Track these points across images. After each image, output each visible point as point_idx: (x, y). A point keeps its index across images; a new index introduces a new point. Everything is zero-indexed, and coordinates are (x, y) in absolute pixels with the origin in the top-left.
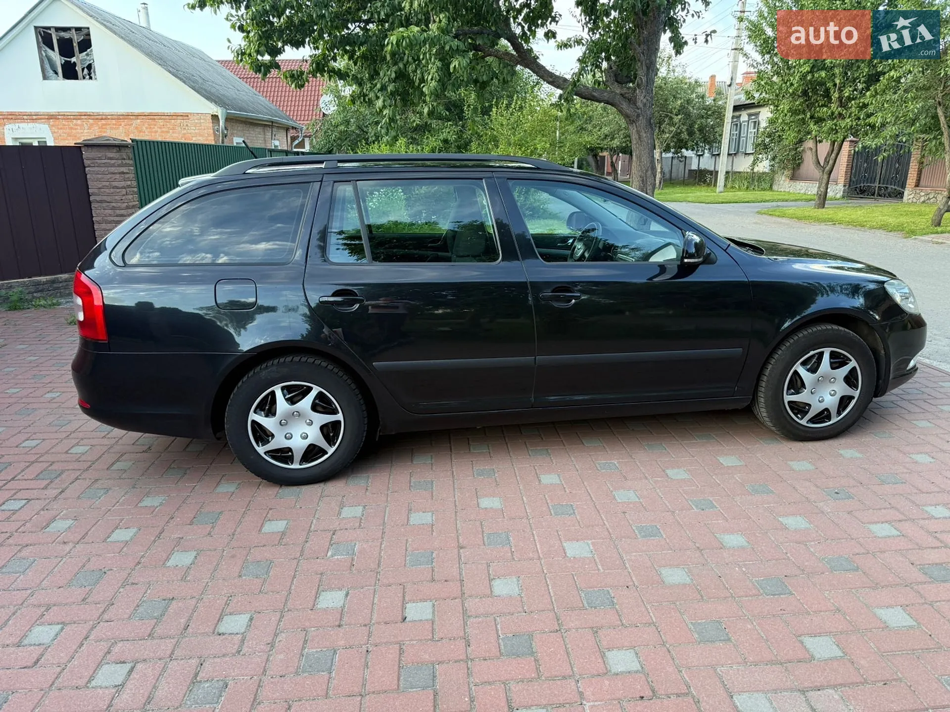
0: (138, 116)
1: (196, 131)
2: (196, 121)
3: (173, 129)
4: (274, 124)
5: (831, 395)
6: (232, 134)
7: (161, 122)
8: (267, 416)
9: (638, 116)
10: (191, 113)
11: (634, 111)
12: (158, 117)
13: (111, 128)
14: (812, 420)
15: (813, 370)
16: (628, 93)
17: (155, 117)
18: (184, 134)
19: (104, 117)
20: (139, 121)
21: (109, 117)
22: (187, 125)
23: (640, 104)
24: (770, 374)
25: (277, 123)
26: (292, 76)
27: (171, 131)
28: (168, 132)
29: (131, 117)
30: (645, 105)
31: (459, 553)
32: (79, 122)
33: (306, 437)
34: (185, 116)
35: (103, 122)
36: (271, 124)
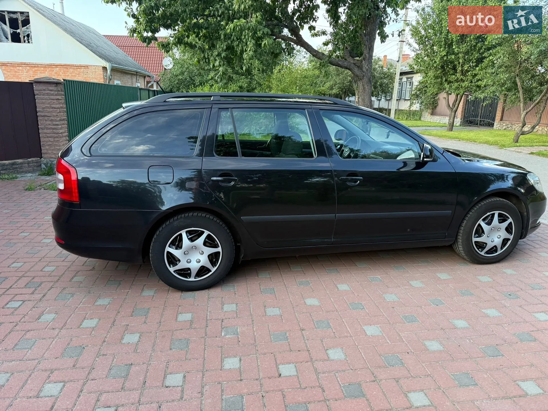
0: (57, 66)
1: (93, 76)
2: (93, 70)
3: (79, 74)
4: (137, 74)
5: (498, 238)
6: (114, 78)
7: (71, 70)
8: (176, 249)
9: (363, 76)
10: (90, 66)
11: (362, 73)
12: (70, 67)
13: (41, 73)
14: (487, 253)
15: (489, 224)
16: (358, 63)
17: (68, 67)
18: (86, 77)
19: (36, 66)
20: (58, 69)
21: (39, 66)
22: (87, 72)
23: (364, 70)
24: (465, 226)
25: (139, 73)
26: (163, 45)
27: (77, 75)
28: (75, 76)
29: (53, 67)
30: (367, 70)
31: (302, 333)
33: (199, 262)
34: (87, 67)
35: (36, 69)
36: (136, 73)
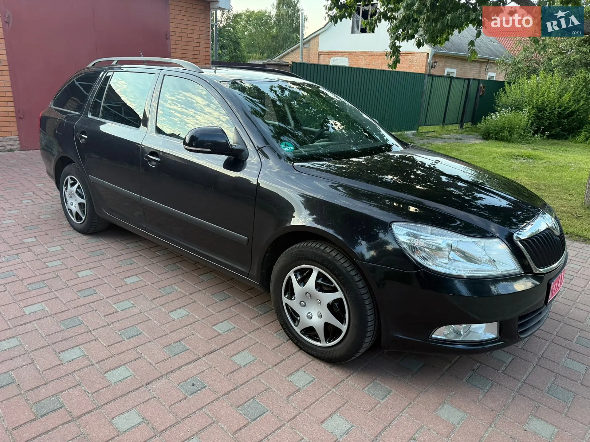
2: (418, 57)
3: (405, 62)
6: (445, 66)
10: (416, 52)
22: (413, 60)
28: (402, 63)
32: (362, 57)
34: (413, 54)
36: (487, 61)
